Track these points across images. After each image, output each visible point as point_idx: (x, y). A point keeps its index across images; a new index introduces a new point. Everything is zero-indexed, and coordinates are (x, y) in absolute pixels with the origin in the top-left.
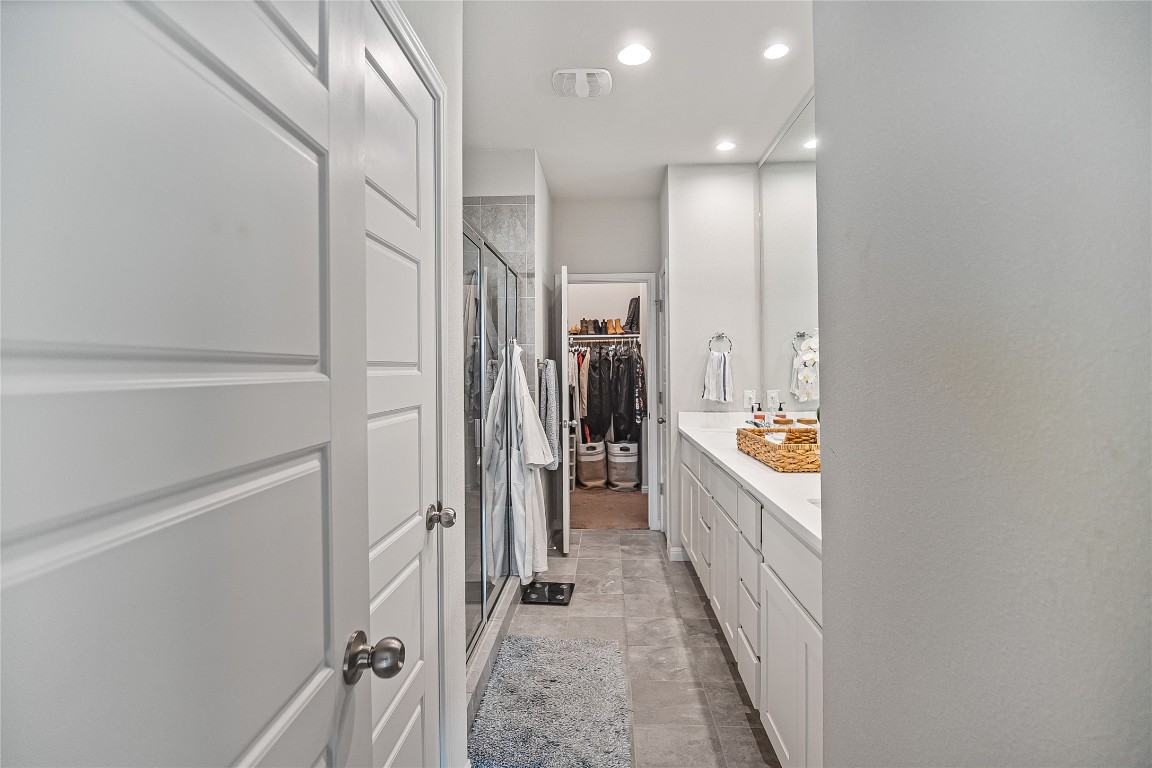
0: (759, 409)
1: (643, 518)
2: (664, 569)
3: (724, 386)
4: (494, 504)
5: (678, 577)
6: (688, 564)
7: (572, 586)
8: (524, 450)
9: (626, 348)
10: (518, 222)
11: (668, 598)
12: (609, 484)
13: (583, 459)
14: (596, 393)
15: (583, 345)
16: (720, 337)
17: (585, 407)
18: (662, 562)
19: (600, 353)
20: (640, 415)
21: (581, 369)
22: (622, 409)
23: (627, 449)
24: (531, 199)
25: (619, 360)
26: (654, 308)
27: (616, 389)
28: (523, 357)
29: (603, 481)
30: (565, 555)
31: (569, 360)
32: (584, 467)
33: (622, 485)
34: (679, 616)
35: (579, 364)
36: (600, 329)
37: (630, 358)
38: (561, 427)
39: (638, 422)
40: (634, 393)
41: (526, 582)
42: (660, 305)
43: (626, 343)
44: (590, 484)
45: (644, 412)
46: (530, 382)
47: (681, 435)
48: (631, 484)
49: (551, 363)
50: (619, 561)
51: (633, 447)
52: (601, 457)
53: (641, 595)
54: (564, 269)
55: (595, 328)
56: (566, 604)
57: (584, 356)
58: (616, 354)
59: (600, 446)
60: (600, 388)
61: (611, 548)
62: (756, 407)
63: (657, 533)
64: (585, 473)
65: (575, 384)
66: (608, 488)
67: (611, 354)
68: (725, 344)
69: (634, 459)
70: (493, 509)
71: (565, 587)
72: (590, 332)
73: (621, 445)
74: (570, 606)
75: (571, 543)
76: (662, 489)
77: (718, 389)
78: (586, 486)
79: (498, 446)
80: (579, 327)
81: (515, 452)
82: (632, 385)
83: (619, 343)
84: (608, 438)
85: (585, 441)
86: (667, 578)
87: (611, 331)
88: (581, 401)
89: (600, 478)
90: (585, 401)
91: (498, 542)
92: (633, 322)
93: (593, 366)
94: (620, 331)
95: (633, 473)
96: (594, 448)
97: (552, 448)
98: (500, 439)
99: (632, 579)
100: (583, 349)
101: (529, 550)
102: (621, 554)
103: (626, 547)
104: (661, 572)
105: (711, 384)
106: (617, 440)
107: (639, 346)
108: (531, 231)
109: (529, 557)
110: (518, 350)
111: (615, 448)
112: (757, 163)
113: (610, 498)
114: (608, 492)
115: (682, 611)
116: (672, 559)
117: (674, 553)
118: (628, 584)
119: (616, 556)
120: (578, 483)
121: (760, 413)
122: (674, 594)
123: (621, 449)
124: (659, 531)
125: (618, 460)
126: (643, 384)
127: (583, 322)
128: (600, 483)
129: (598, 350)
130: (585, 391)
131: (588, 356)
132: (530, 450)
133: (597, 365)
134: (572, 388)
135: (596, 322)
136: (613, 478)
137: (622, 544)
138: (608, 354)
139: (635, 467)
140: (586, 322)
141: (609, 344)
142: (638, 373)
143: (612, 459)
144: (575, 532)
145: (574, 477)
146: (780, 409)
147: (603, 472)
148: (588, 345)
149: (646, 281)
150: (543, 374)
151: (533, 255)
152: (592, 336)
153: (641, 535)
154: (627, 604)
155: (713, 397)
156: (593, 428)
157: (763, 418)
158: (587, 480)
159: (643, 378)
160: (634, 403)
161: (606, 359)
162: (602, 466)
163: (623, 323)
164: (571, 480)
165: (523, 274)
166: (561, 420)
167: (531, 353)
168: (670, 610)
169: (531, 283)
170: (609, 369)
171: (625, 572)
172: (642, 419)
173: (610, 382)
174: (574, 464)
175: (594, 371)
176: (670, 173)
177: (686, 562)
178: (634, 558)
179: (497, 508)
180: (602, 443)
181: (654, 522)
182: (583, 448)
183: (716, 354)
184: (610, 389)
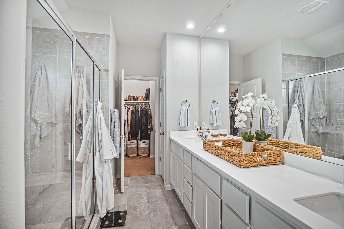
0: (201, 130)
1: (153, 169)
2: (164, 195)
3: (187, 121)
4: (86, 178)
5: (171, 199)
6: (174, 192)
7: (125, 212)
8: (102, 153)
9: (145, 106)
10: (101, 46)
11: (169, 213)
12: (138, 155)
13: (129, 147)
14: (134, 122)
15: (129, 105)
16: (185, 101)
17: (130, 128)
18: (163, 191)
19: (135, 108)
20: (150, 130)
21: (128, 114)
22: (144, 128)
23: (145, 142)
24: (108, 36)
25: (142, 110)
26: (158, 91)
27: (141, 121)
28: (102, 108)
29: (136, 154)
30: (122, 193)
31: (124, 110)
32: (129, 149)
33: (143, 155)
34: (176, 225)
35: (127, 111)
36: (135, 99)
37: (147, 110)
38: (120, 138)
39: (149, 133)
40: (148, 122)
41: (102, 216)
42: (160, 90)
43: (145, 104)
44: (131, 156)
45: (151, 129)
46: (106, 119)
47: (170, 140)
48: (146, 155)
49: (117, 111)
50: (145, 193)
51: (147, 141)
52: (135, 146)
53: (157, 213)
54: (123, 71)
55: (133, 99)
56: (123, 225)
57: (129, 109)
58: (141, 108)
59: (135, 142)
60: (135, 121)
61: (141, 186)
62: (199, 128)
63: (158, 176)
64: (129, 152)
65: (126, 119)
66: (138, 156)
67: (139, 108)
68: (187, 104)
69: (147, 146)
70: (86, 182)
71: (122, 214)
72: (131, 100)
73: (143, 141)
74: (125, 226)
75: (124, 185)
76: (160, 159)
77: (185, 122)
78: (130, 156)
79: (88, 151)
80: (127, 98)
81: (97, 153)
82: (147, 119)
83: (142, 104)
84: (138, 138)
85: (129, 140)
86: (166, 200)
87: (139, 100)
88: (128, 125)
89: (135, 153)
90: (130, 125)
91: (88, 198)
92: (147, 97)
93: (132, 112)
94: (142, 100)
95: (147, 151)
96: (133, 143)
97: (116, 149)
98: (89, 147)
99: (152, 203)
100: (129, 106)
101: (104, 200)
102: (146, 189)
103: (147, 185)
104: (163, 197)
105: (182, 119)
106: (141, 140)
107: (149, 105)
108: (107, 50)
109: (104, 204)
110: (100, 104)
111: (141, 142)
112: (199, 37)
113: (139, 161)
114: (138, 158)
115: (176, 220)
116: (167, 189)
117: (167, 187)
118: (151, 206)
119: (143, 191)
120: (127, 155)
121: (201, 131)
122: (171, 210)
123: (143, 142)
124: (159, 175)
125: (142, 146)
126: (151, 119)
127: (129, 96)
128: (135, 155)
129: (135, 107)
130: (130, 122)
131: (131, 109)
132: (105, 153)
133: (134, 112)
134: (125, 121)
135: (134, 96)
136: (140, 153)
137: (145, 184)
138: (138, 108)
139: (148, 148)
140: (130, 96)
141: (138, 104)
142: (149, 115)
143: (139, 146)
144: (127, 179)
145: (125, 154)
146: (208, 129)
147: (136, 151)
148: (131, 105)
149: (155, 80)
150: (113, 115)
151: (108, 62)
152: (132, 101)
153: (152, 178)
154: (152, 220)
155: (183, 125)
156: (133, 135)
157: (202, 133)
158: (130, 154)
159: (151, 117)
160: (148, 126)
161: (138, 110)
162: (136, 148)
163: (144, 97)
164: (124, 155)
165: (103, 70)
166: (121, 135)
167: (107, 106)
168: (171, 221)
169: (107, 74)
170: (139, 114)
171: (148, 199)
172: (150, 131)
173: (139, 118)
174: (125, 148)
175: (133, 114)
176: (168, 37)
177: (172, 190)
178: (152, 190)
179: (88, 181)
180: (136, 140)
181: (157, 172)
182: (128, 142)
183: (184, 108)
184: (139, 121)
